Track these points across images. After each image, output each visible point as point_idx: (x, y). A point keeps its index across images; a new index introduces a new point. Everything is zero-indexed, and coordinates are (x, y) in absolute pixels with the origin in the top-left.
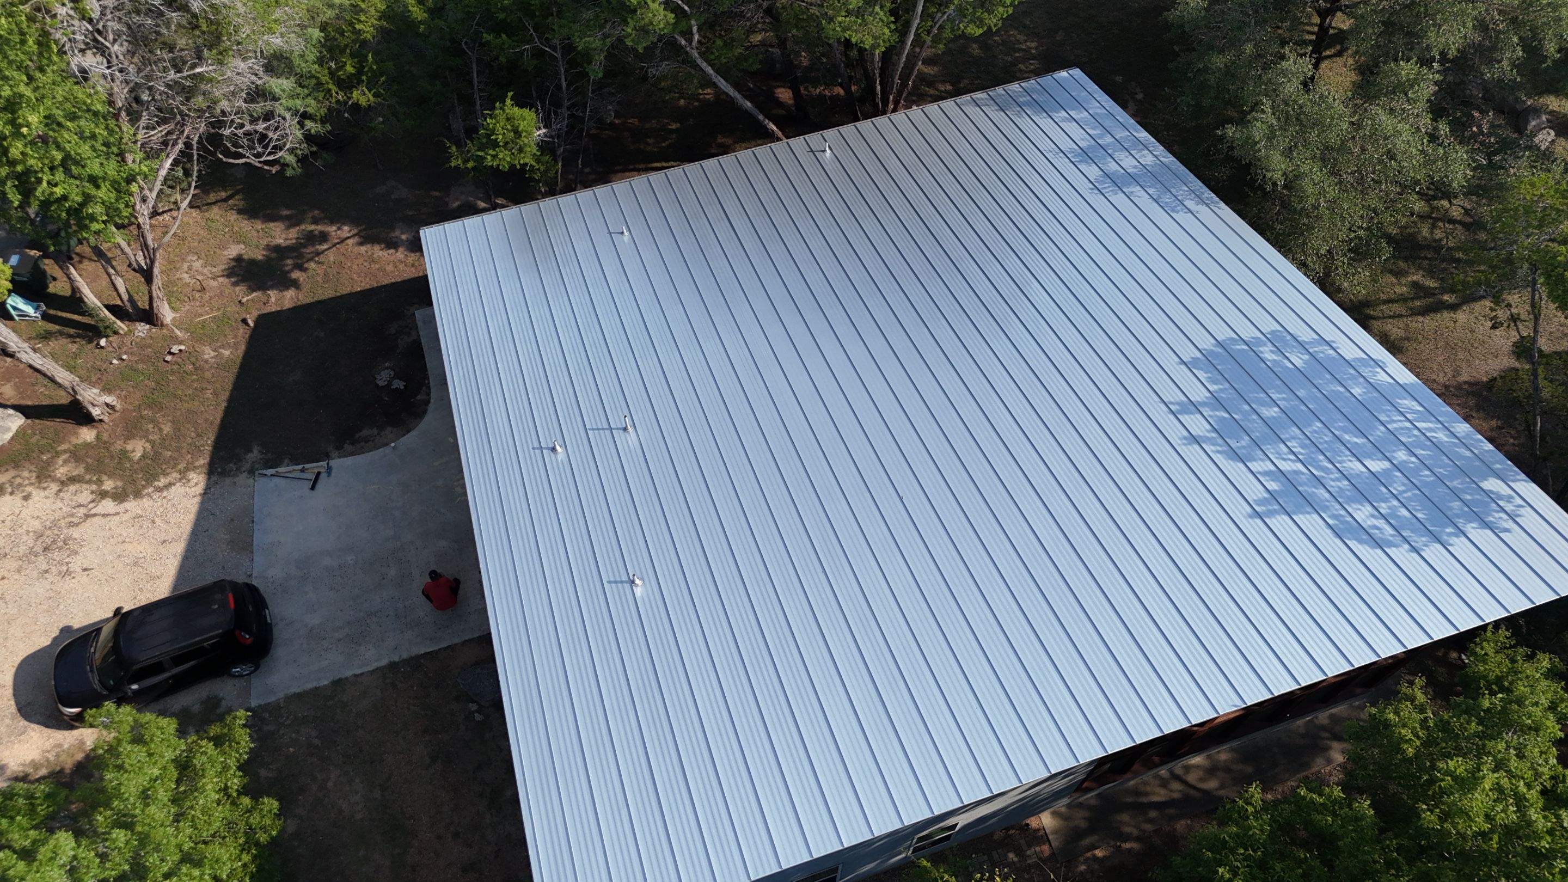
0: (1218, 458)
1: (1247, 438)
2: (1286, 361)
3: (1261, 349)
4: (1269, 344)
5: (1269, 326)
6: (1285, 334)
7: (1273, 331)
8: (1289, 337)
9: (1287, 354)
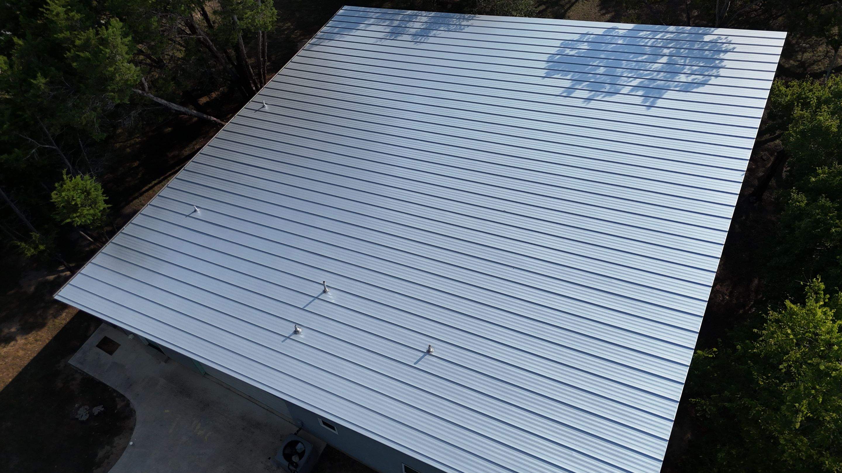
0: (607, 99)
1: (607, 85)
2: (581, 50)
3: (566, 52)
4: (567, 49)
5: (557, 43)
6: (567, 41)
9: (578, 47)
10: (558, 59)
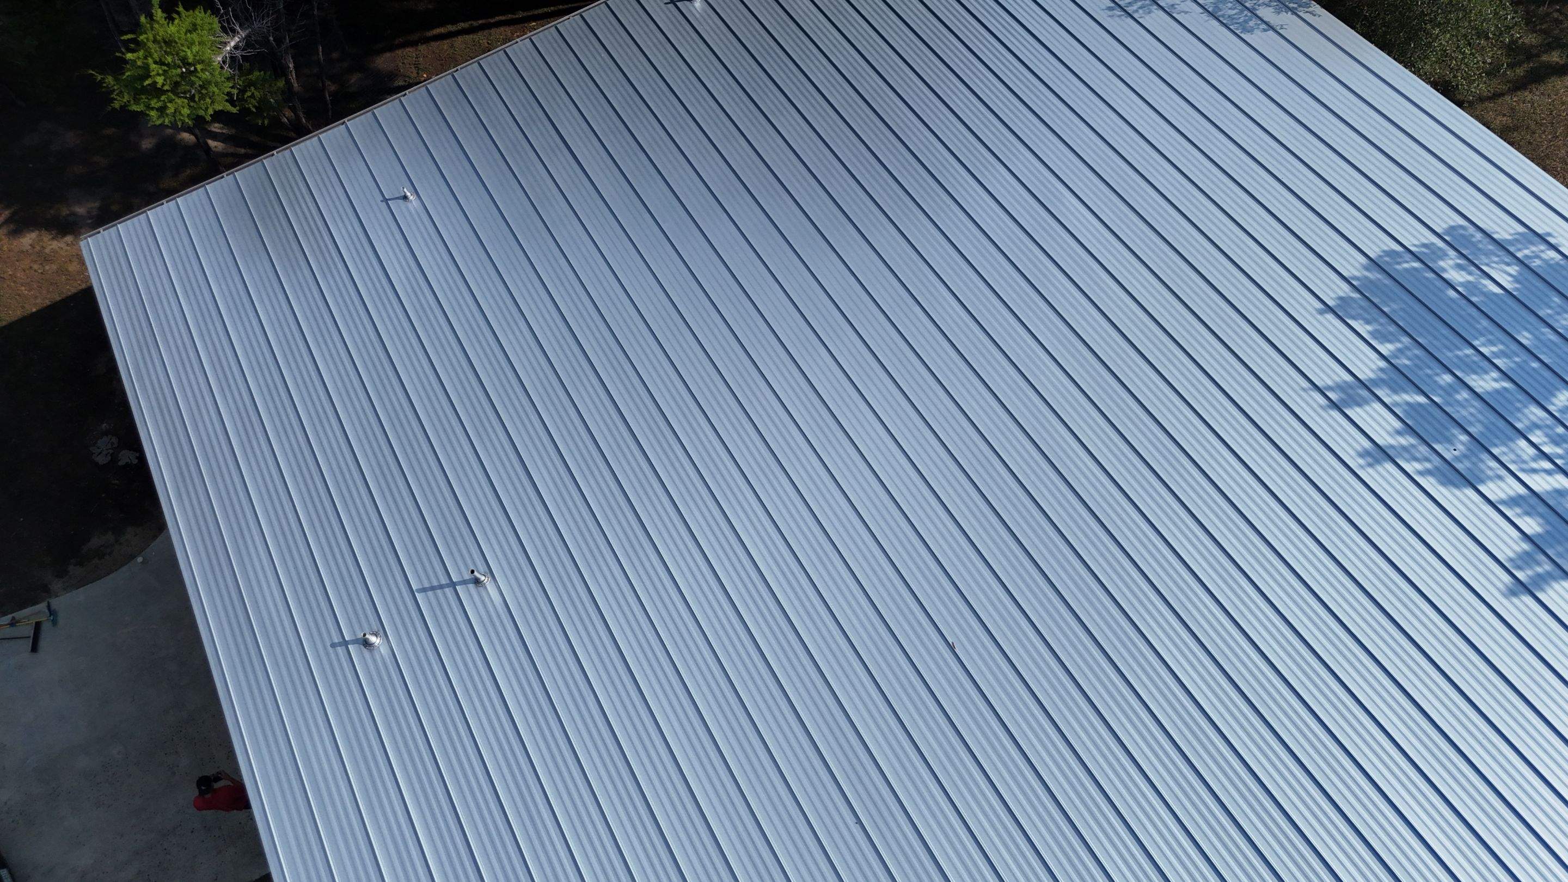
0: (1428, 483)
1: (1464, 438)
2: (1487, 282)
3: (1442, 263)
4: (1452, 253)
5: (1443, 219)
6: (1472, 230)
7: (1452, 228)
8: (1479, 236)
9: (1484, 268)
10: (1406, 270)
